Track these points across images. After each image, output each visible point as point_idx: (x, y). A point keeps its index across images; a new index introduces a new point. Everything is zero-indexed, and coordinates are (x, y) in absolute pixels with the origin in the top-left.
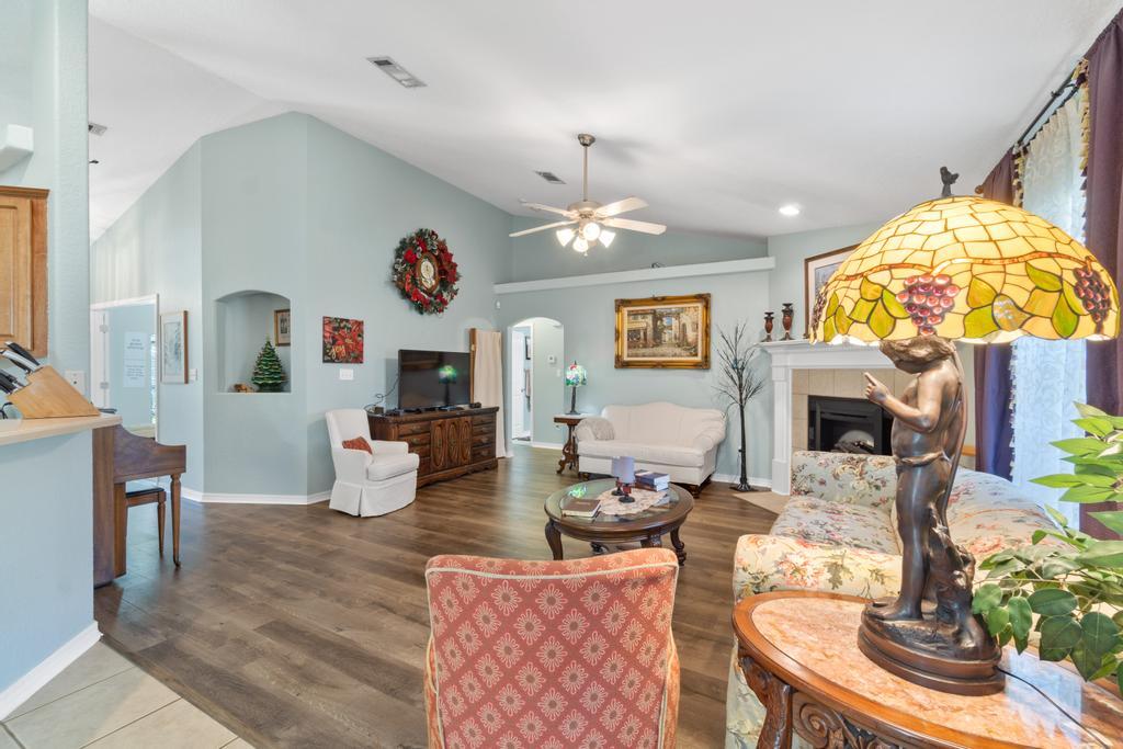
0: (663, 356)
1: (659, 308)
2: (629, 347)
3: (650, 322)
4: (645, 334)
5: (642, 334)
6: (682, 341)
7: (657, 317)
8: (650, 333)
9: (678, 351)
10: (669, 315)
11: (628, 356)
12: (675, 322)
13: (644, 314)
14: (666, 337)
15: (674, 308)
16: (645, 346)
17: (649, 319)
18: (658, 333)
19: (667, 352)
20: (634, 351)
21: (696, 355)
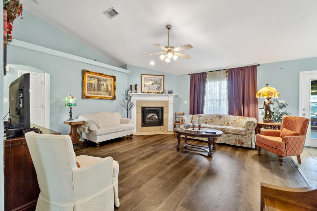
0: (101, 95)
1: (100, 77)
2: (88, 90)
3: (97, 82)
4: (94, 86)
5: (93, 86)
6: (107, 91)
7: (99, 80)
8: (96, 85)
9: (106, 93)
10: (103, 80)
11: (88, 94)
12: (105, 83)
13: (94, 78)
14: (102, 88)
15: (105, 78)
16: (94, 91)
17: (96, 80)
18: (99, 86)
19: (102, 94)
20: (90, 92)
21: (111, 95)
